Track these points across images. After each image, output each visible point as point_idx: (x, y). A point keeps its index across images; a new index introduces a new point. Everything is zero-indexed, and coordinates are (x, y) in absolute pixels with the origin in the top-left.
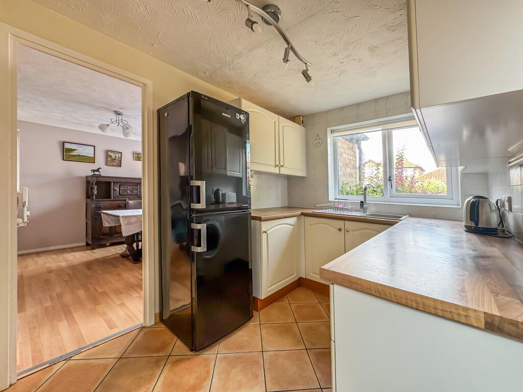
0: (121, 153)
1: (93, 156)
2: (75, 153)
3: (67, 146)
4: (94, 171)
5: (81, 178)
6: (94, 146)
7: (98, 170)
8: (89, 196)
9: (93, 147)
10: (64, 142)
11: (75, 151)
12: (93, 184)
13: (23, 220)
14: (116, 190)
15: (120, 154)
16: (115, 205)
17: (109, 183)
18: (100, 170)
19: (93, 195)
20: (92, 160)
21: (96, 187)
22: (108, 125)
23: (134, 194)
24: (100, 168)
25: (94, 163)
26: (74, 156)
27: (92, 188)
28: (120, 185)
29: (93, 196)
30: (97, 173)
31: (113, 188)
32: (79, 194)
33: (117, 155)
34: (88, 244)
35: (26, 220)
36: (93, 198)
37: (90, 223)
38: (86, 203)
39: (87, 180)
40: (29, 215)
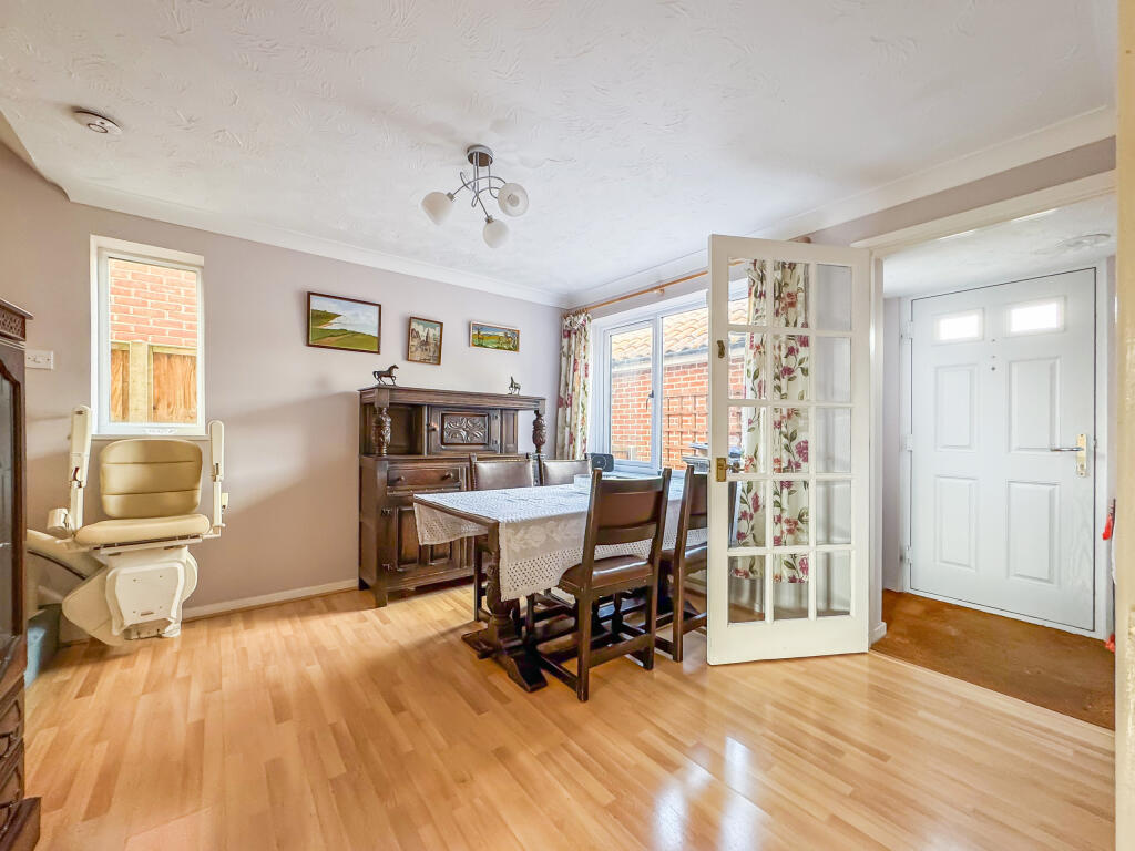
0: (441, 324)
1: (376, 335)
2: (334, 325)
3: (318, 304)
4: (380, 375)
5: (347, 396)
6: (380, 306)
7: (389, 374)
8: (368, 447)
9: (377, 308)
10: (309, 294)
11: (336, 320)
12: (381, 410)
13: (212, 523)
14: (434, 430)
15: (438, 329)
16: (434, 475)
17: (417, 408)
18: (395, 372)
19: (380, 445)
20: (372, 345)
21: (389, 420)
22: (451, 196)
23: (476, 440)
24: (394, 367)
25: (378, 353)
26: (333, 333)
27: (380, 425)
28: (443, 415)
29: (380, 449)
30: (388, 381)
31: (428, 425)
32: (342, 443)
33: (432, 332)
34: (363, 586)
35: (218, 521)
36: (380, 454)
37: (371, 524)
38: (361, 468)
39: (365, 401)
40: (226, 504)
